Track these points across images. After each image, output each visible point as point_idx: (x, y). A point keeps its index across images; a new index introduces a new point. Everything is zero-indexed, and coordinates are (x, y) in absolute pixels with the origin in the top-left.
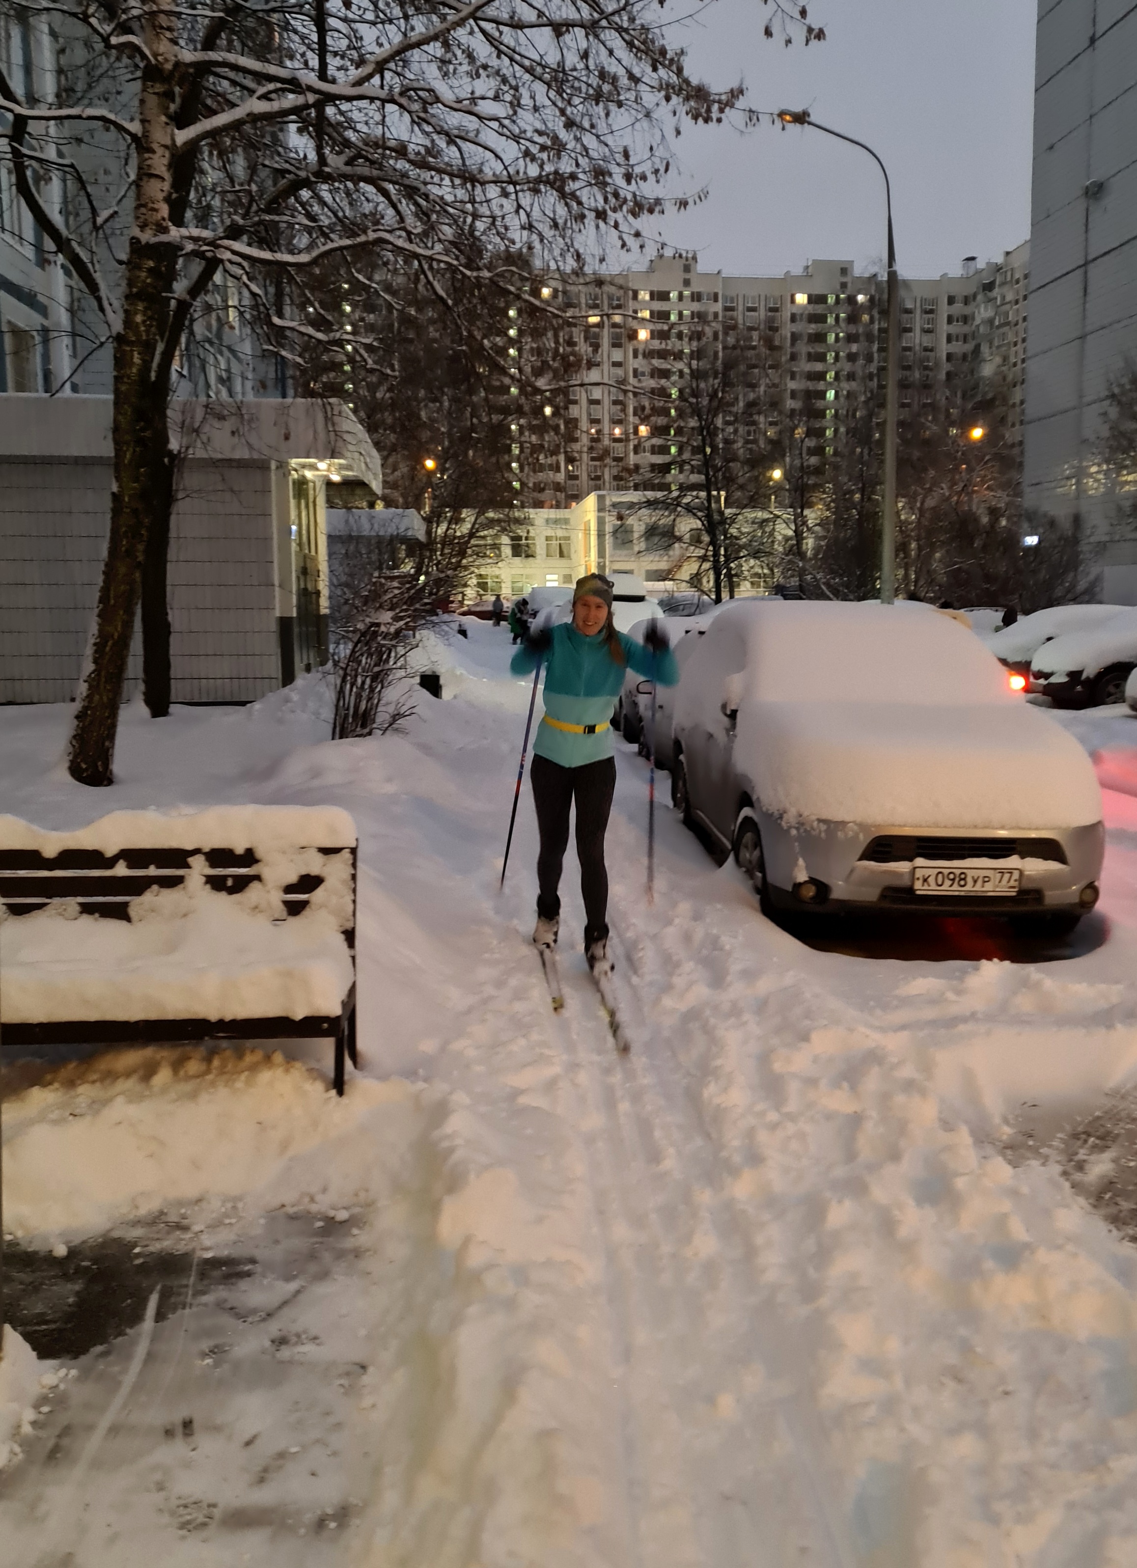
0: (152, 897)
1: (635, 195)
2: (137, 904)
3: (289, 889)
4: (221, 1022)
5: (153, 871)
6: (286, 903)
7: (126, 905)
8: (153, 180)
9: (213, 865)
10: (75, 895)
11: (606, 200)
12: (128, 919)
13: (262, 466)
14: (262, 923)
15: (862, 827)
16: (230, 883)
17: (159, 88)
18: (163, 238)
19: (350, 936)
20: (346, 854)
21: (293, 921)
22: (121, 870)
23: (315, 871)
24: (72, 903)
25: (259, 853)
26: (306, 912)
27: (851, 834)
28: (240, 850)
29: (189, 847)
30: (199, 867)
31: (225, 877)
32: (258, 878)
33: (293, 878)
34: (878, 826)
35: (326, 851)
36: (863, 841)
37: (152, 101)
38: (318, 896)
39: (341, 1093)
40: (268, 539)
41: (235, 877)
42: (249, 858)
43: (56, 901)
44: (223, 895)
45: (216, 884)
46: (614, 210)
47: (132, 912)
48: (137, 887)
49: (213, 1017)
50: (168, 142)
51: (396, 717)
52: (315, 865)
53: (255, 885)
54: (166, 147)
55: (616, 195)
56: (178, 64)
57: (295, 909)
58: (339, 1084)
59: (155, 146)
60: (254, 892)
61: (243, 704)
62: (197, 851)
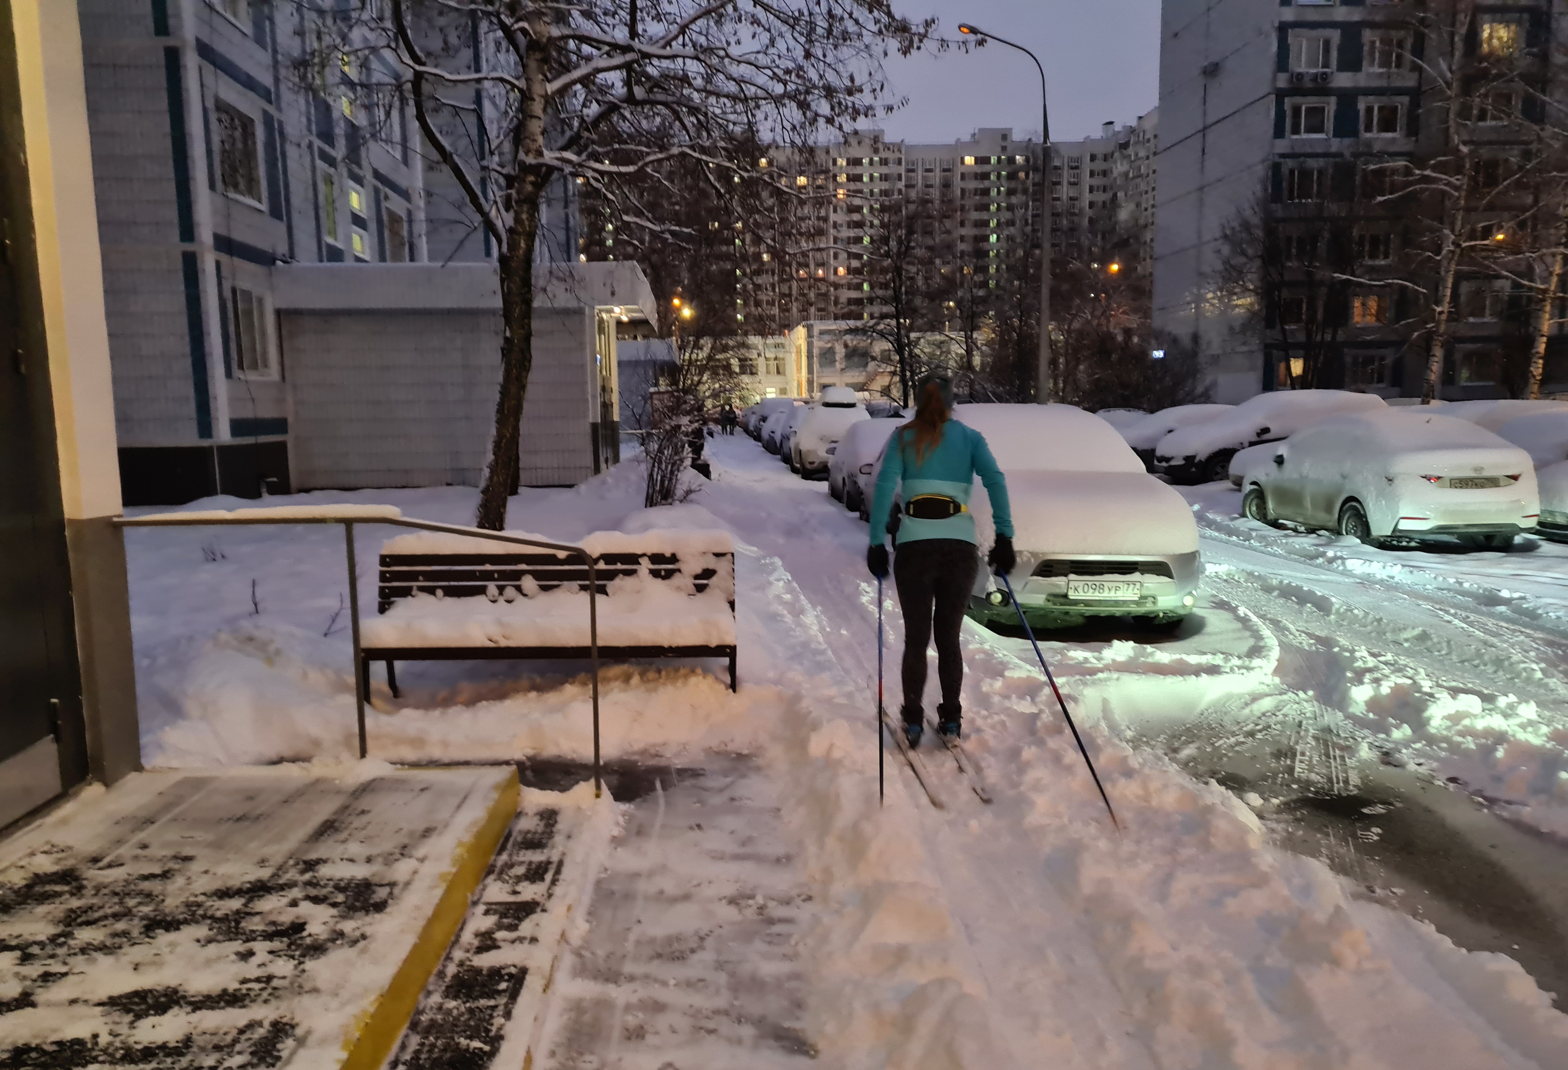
0: (619, 582)
1: (853, 103)
2: (611, 586)
3: (697, 577)
4: (670, 648)
5: (619, 566)
6: (696, 585)
7: (605, 586)
8: (533, 120)
9: (653, 563)
10: (576, 580)
11: (832, 109)
12: (607, 594)
13: (579, 312)
14: (683, 596)
15: (1034, 554)
16: (663, 573)
17: (538, 55)
18: (541, 160)
19: (732, 604)
20: (729, 557)
21: (699, 595)
22: (601, 565)
23: (711, 567)
24: (575, 584)
25: (679, 556)
26: (708, 590)
27: (1025, 559)
28: (668, 555)
29: (639, 552)
30: (645, 565)
31: (660, 570)
32: (679, 571)
33: (699, 571)
34: (1043, 554)
35: (717, 555)
36: (1034, 563)
37: (533, 65)
38: (713, 581)
39: (734, 691)
40: (583, 366)
41: (665, 570)
42: (674, 559)
43: (565, 583)
44: (659, 581)
45: (655, 574)
46: (838, 115)
47: (609, 590)
48: (611, 575)
49: (666, 644)
50: (543, 93)
51: (689, 492)
52: (711, 563)
53: (677, 574)
54: (542, 96)
55: (840, 103)
56: (550, 39)
57: (700, 589)
58: (733, 686)
59: (535, 96)
60: (677, 579)
61: (570, 486)
62: (644, 555)
